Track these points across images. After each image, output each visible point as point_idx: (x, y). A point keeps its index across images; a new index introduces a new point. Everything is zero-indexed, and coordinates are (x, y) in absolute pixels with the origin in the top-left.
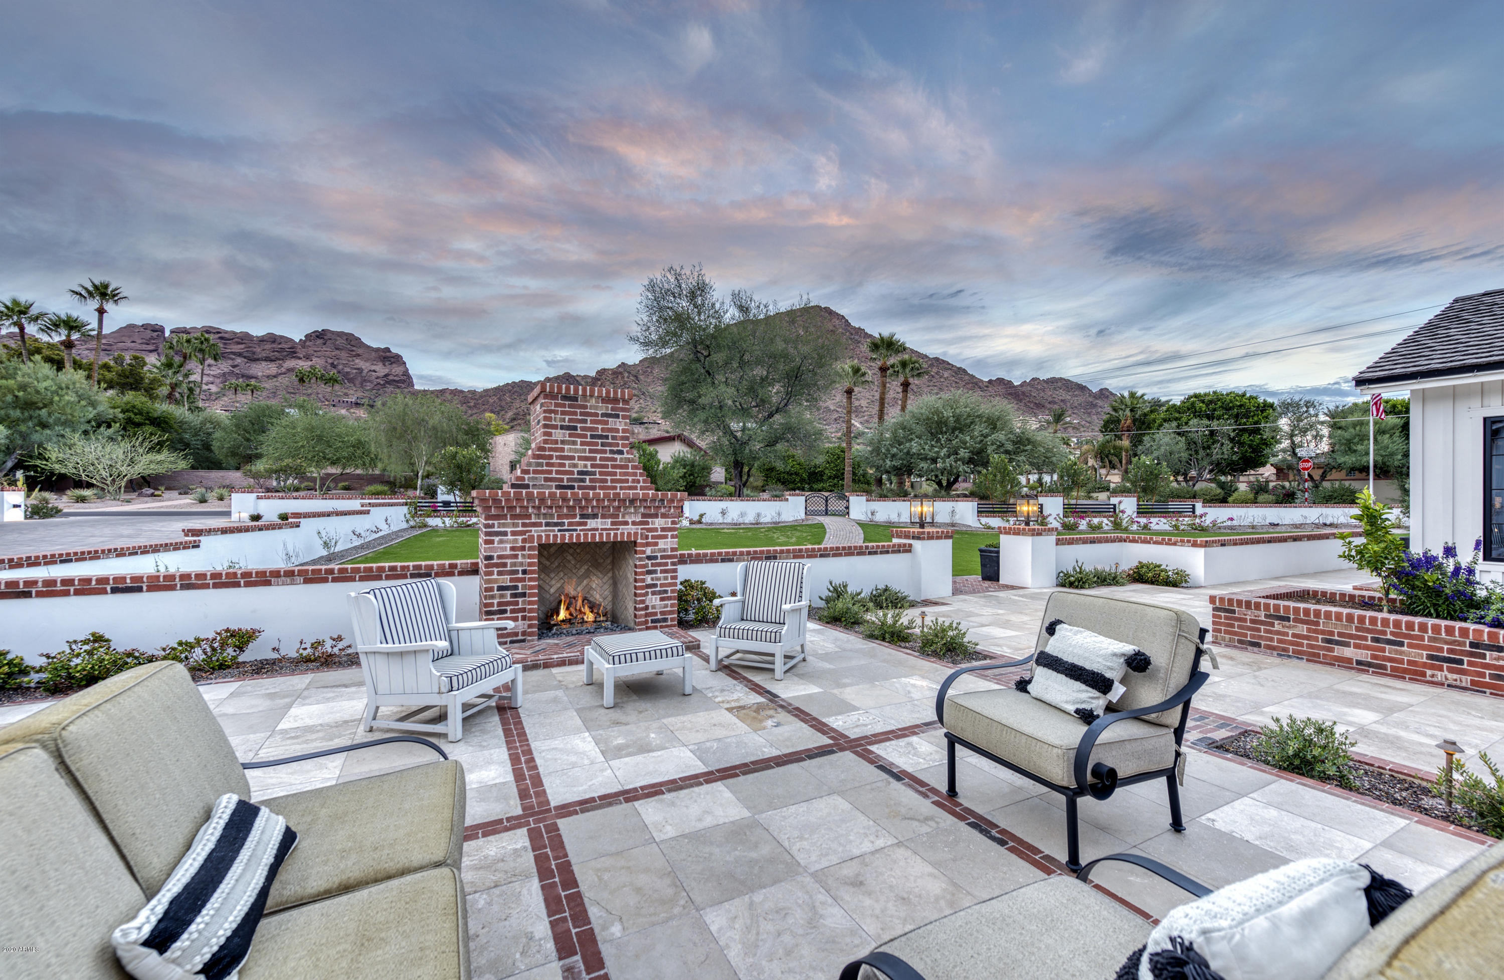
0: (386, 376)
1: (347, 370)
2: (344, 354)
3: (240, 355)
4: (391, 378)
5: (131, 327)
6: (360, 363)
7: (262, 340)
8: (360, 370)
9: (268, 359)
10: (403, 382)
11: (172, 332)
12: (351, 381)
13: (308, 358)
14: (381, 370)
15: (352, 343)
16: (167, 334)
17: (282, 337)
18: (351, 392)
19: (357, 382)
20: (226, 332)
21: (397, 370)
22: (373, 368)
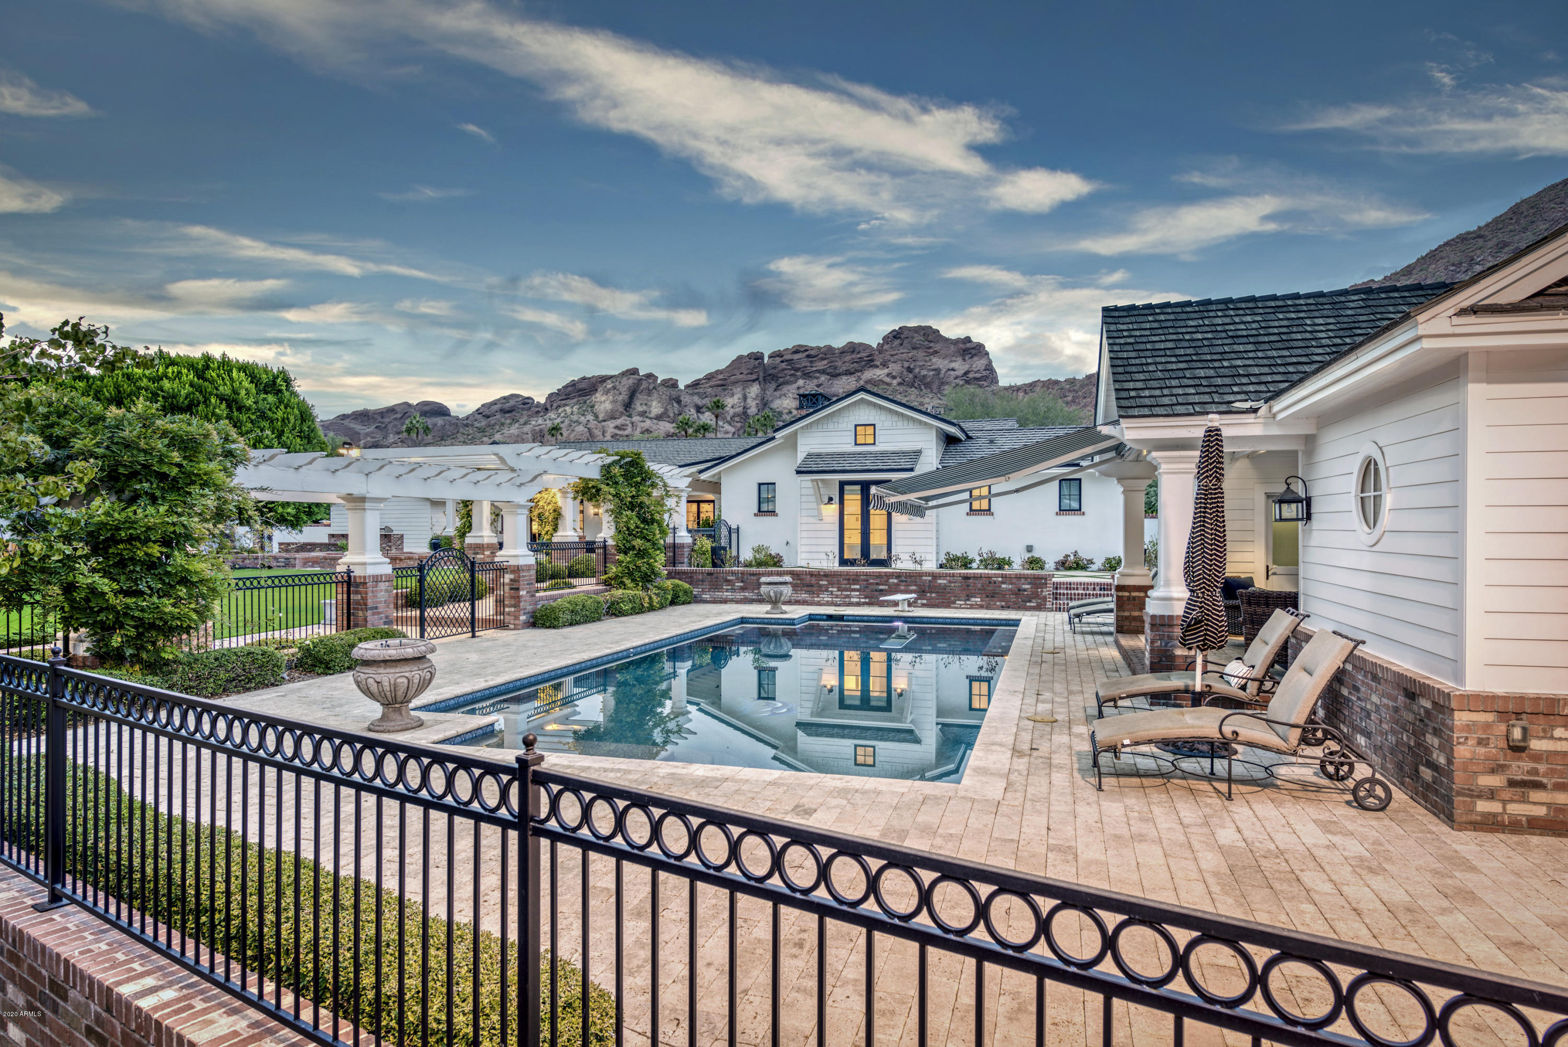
0: (966, 373)
1: (924, 372)
2: (920, 354)
3: (823, 372)
4: (971, 375)
5: (740, 358)
6: (939, 362)
7: (843, 351)
8: (938, 371)
9: (849, 373)
10: (984, 378)
11: (770, 357)
12: (928, 385)
13: (885, 365)
14: (960, 366)
15: (930, 335)
16: (766, 360)
17: (861, 344)
18: (927, 400)
19: (935, 387)
20: (812, 349)
21: (979, 364)
22: (953, 365)
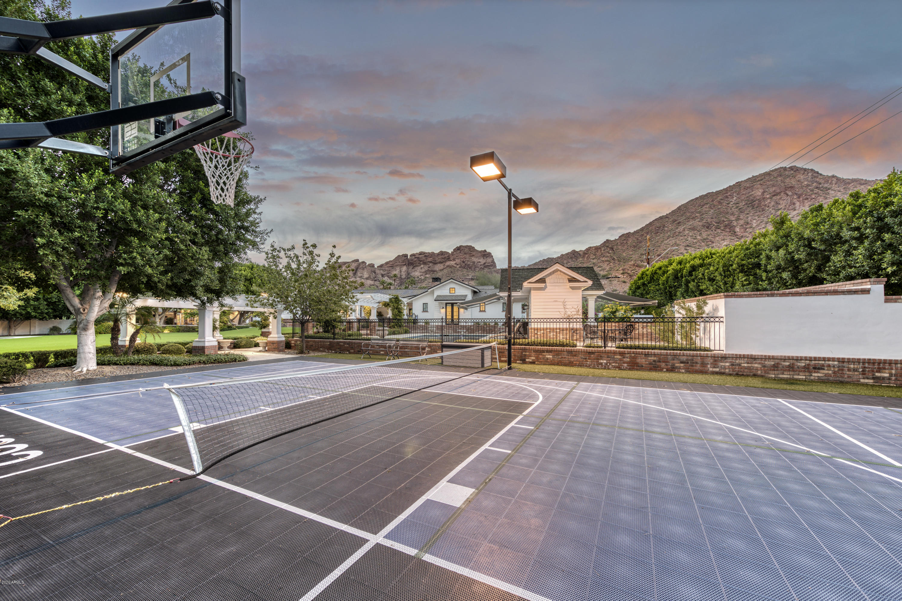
0: (485, 263)
1: (469, 263)
2: (467, 256)
3: (431, 262)
4: (486, 264)
6: (474, 259)
8: (474, 262)
9: (440, 263)
10: (492, 265)
11: (410, 256)
12: (470, 268)
13: (454, 260)
14: (482, 261)
15: (471, 248)
16: (409, 257)
17: (445, 252)
18: (470, 273)
19: (473, 268)
21: (489, 260)
22: (479, 260)
